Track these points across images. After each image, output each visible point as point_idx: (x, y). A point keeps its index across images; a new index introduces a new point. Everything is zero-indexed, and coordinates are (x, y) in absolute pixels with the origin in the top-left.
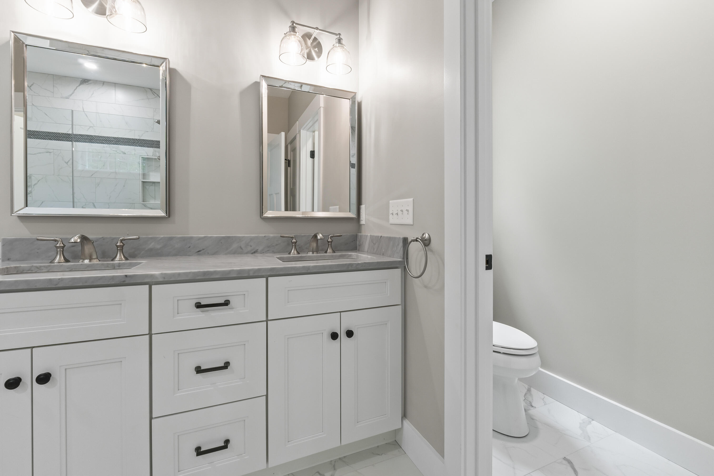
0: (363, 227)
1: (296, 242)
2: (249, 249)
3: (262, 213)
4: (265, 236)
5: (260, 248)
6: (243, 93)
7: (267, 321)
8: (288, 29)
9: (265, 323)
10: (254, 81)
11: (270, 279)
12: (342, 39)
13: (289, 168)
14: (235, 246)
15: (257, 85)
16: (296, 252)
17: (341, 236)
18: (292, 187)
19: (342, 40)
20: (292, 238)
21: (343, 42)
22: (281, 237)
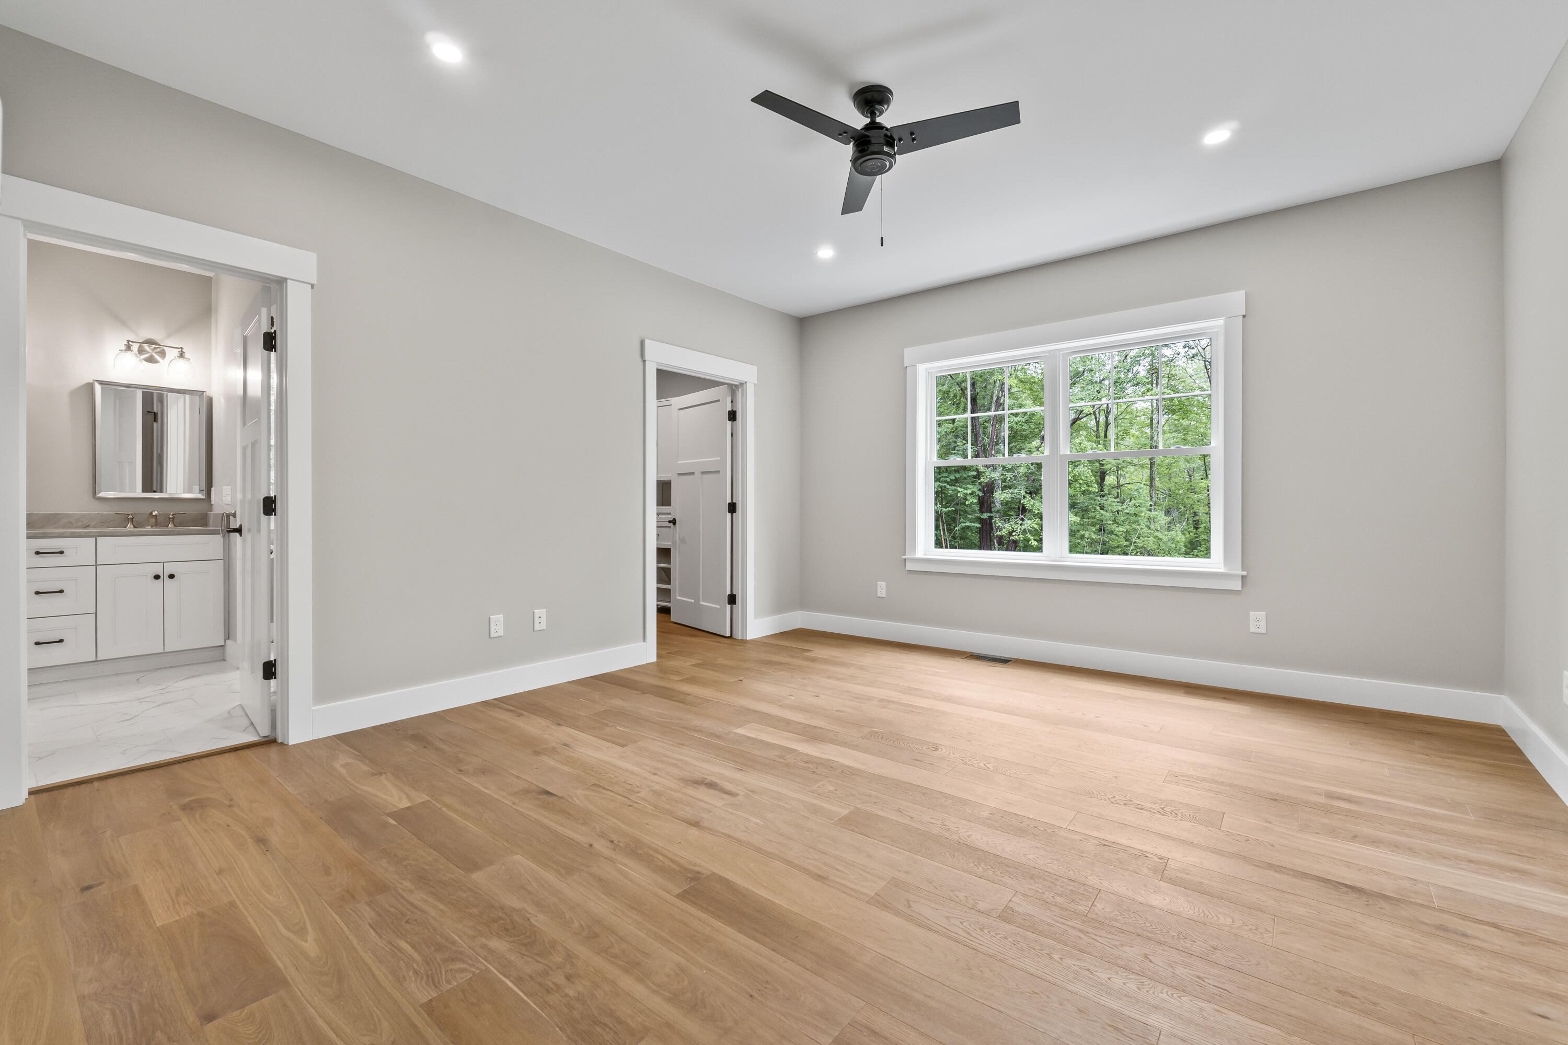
0: (213, 506)
1: (132, 518)
2: (80, 524)
3: (94, 493)
4: (98, 513)
5: (92, 524)
6: (74, 393)
7: (96, 565)
8: (123, 348)
9: (95, 567)
10: (86, 382)
11: (98, 538)
12: (184, 352)
13: (155, 424)
14: (64, 521)
15: (90, 387)
16: (132, 526)
17: (185, 513)
18: (159, 452)
19: (183, 354)
20: (129, 515)
21: (186, 356)
22: (116, 513)
